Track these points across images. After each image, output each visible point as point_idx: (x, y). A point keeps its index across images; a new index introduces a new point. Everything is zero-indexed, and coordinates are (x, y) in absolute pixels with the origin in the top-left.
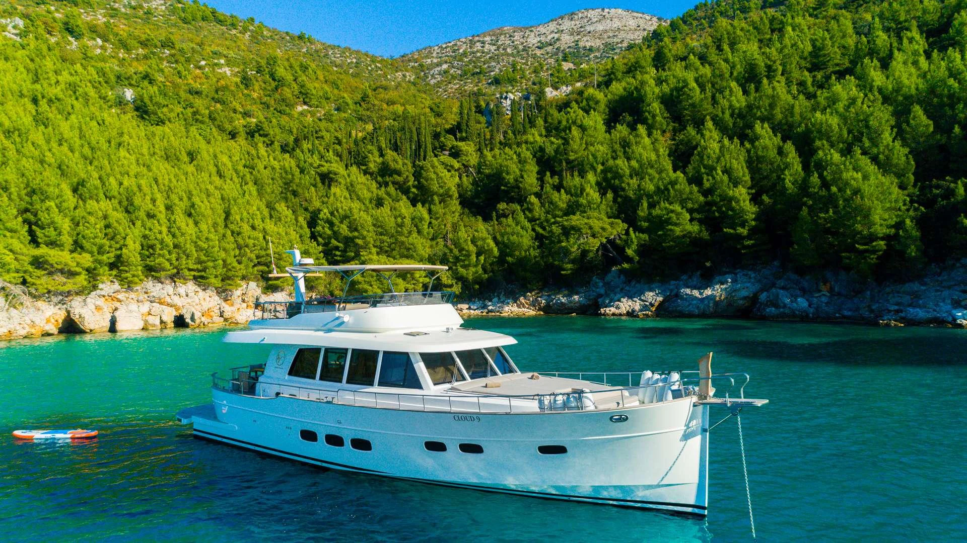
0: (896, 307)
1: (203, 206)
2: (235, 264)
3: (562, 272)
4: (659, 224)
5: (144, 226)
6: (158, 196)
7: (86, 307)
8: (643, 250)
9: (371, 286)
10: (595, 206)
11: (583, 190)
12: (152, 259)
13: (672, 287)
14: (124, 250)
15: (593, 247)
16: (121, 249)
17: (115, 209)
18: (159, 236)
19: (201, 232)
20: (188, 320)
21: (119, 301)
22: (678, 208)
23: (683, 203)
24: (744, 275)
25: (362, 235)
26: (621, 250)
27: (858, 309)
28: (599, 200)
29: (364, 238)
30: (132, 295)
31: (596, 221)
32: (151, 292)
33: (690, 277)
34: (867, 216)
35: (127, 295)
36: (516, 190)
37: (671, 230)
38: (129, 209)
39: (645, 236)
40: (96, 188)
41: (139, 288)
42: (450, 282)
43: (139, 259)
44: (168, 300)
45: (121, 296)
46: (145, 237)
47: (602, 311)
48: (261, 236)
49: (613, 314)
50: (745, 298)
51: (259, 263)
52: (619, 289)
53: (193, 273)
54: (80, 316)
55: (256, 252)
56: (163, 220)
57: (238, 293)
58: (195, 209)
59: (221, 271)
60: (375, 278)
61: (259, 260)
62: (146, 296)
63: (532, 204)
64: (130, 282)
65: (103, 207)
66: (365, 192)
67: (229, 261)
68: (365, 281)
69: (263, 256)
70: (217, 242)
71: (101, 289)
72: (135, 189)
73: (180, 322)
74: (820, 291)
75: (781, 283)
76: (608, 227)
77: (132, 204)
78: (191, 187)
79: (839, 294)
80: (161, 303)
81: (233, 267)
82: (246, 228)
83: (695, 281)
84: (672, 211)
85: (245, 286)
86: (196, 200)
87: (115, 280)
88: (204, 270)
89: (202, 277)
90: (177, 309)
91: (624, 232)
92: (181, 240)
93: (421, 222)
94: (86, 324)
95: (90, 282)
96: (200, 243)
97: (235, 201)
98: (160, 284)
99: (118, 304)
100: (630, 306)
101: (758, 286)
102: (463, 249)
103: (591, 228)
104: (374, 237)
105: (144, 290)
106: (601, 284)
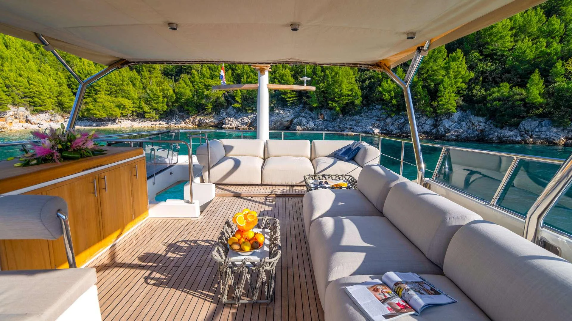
0: (350, 127)
3: (206, 107)
8: (244, 98)
9: (99, 111)
11: (218, 69)
15: (219, 95)
24: (287, 110)
25: (98, 84)
26: (233, 97)
27: (334, 127)
34: (340, 85)
36: (189, 68)
42: (148, 111)
47: (224, 126)
48: (25, 81)
49: (229, 128)
50: (287, 121)
51: (26, 97)
52: (233, 116)
55: (22, 90)
57: (10, 113)
60: (101, 107)
61: (25, 95)
63: (194, 74)
68: (95, 109)
69: (27, 93)
74: (319, 119)
75: (303, 114)
79: (327, 120)
82: (13, 75)
85: (16, 109)
93: (135, 80)
100: (237, 124)
101: (293, 116)
102: (155, 94)
106: (225, 113)
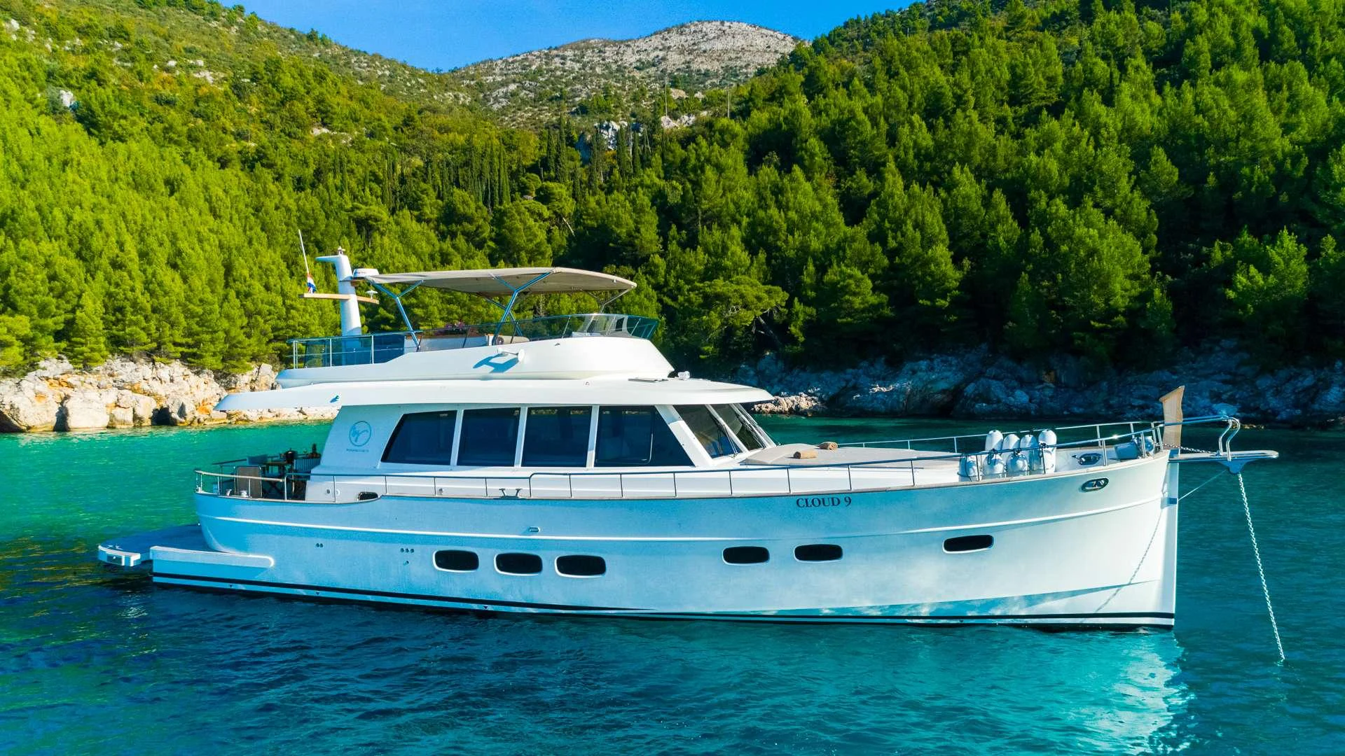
0: (1141, 402)
1: (195, 254)
2: (242, 337)
3: (702, 357)
4: (830, 295)
5: (108, 279)
6: (127, 238)
7: (20, 393)
8: (810, 328)
10: (743, 269)
11: (725, 248)
12: (120, 326)
13: (848, 377)
14: (78, 313)
15: (745, 322)
16: (73, 311)
17: (63, 253)
18: (129, 294)
19: (192, 291)
20: (175, 415)
21: (70, 386)
22: (858, 273)
23: (864, 266)
24: (942, 361)
26: (783, 328)
27: (1091, 405)
28: (748, 262)
29: (425, 307)
30: (91, 378)
31: (749, 288)
32: (118, 375)
33: (872, 365)
34: (1104, 286)
35: (82, 378)
36: (629, 248)
37: (848, 301)
38: (84, 253)
39: (812, 310)
40: (33, 223)
41: (100, 368)
43: (101, 326)
44: (144, 386)
45: (72, 379)
46: (110, 295)
48: (279, 300)
49: (771, 412)
50: (943, 391)
51: (276, 339)
52: (776, 380)
53: (181, 349)
54: (12, 407)
55: (273, 322)
56: (136, 271)
57: (245, 378)
58: (182, 259)
59: (220, 346)
61: (276, 333)
62: (111, 379)
63: (656, 266)
64: (87, 360)
65: (45, 251)
66: (424, 244)
67: (233, 334)
69: (282, 329)
70: (216, 306)
71: (44, 369)
72: (92, 226)
73: (162, 418)
74: (1041, 382)
75: (992, 371)
76: (765, 295)
77: (89, 248)
78: (177, 227)
79: (1067, 386)
80: (134, 391)
81: (240, 342)
82: (258, 287)
83: (879, 368)
84: (851, 276)
85: (256, 370)
86: (183, 245)
87: (63, 356)
88: (197, 344)
89: (194, 355)
90: (158, 400)
91: (784, 304)
92: (164, 300)
94: (21, 418)
95: (25, 358)
96: (191, 306)
97: (238, 249)
98: (132, 363)
99: (69, 391)
100: (793, 401)
101: (960, 377)
103: (742, 296)
104: (440, 305)
105: (109, 371)
106: (752, 373)
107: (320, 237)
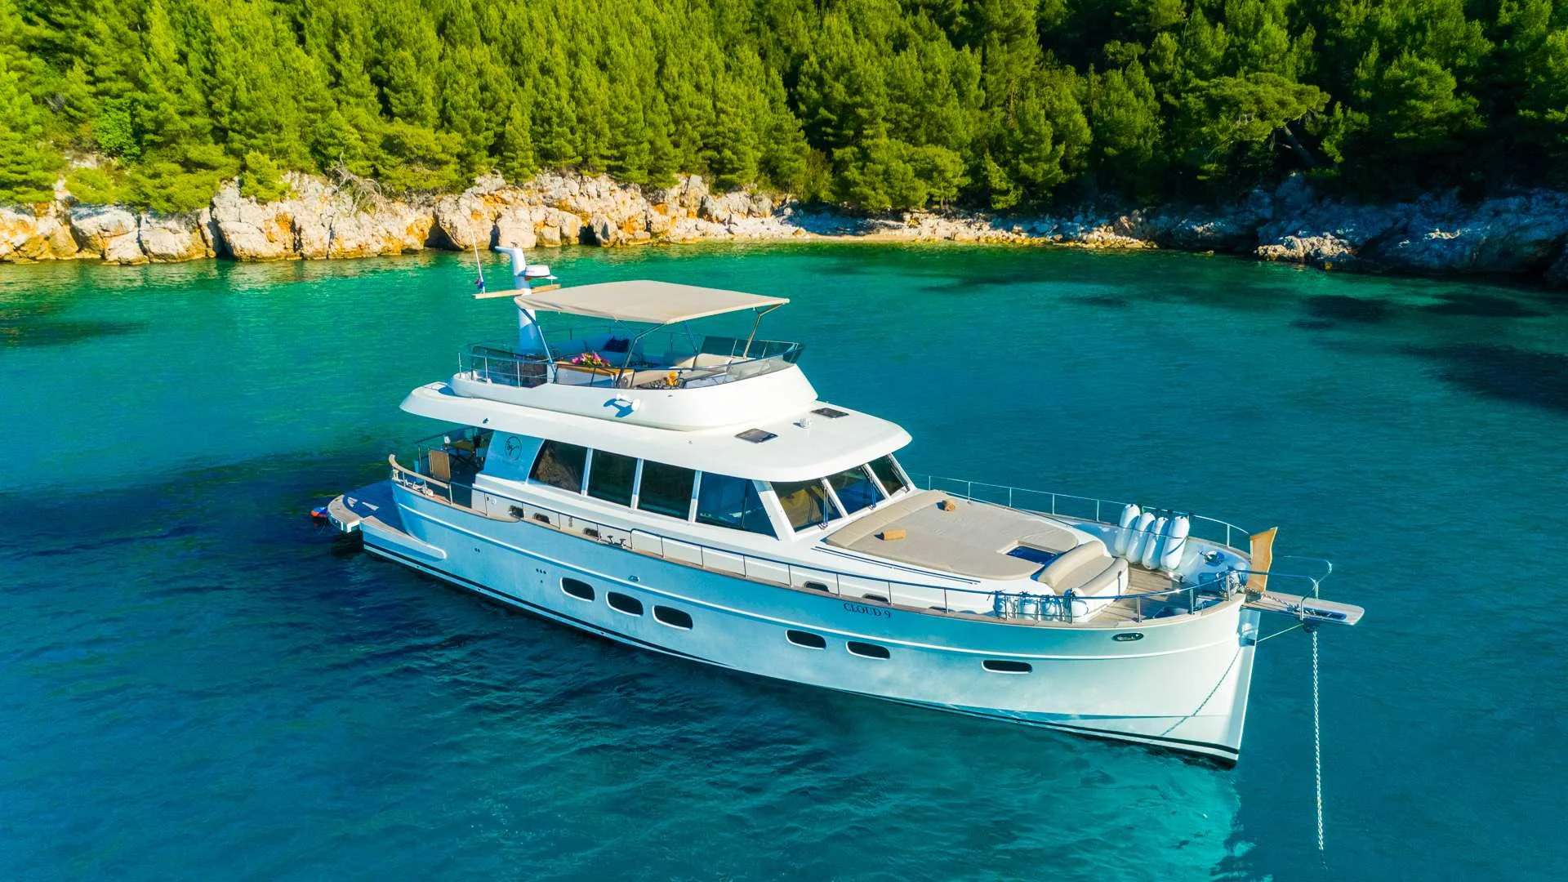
1: (624, 52)
2: (669, 148)
3: (1200, 178)
4: (1394, 96)
5: (536, 87)
6: (559, 36)
7: (458, 212)
8: (1355, 144)
9: (874, 189)
10: (1277, 57)
11: (1259, 23)
12: (548, 139)
13: (1398, 214)
14: (508, 127)
15: (1260, 136)
16: (503, 124)
17: (493, 61)
18: (556, 104)
19: (617, 97)
20: (599, 236)
21: (504, 202)
22: (1434, 67)
23: (1447, 56)
24: (1545, 199)
25: (868, 101)
26: (1314, 142)
28: (1285, 46)
29: (870, 106)
30: (523, 194)
31: (1271, 89)
32: (548, 190)
33: (1437, 197)
35: (515, 194)
36: (1141, 18)
37: (1414, 108)
38: (514, 58)
39: (1362, 118)
40: (469, 26)
41: (531, 183)
42: (1004, 186)
43: (529, 140)
44: (572, 203)
45: (507, 195)
46: (537, 105)
47: (1261, 250)
48: (709, 103)
49: (1281, 258)
51: (706, 146)
52: (1298, 212)
53: (606, 162)
54: (451, 225)
55: (702, 129)
56: (564, 78)
57: (675, 191)
58: (611, 59)
59: (646, 158)
60: (881, 177)
61: (706, 141)
62: (541, 196)
63: (1164, 49)
64: (518, 175)
65: (477, 58)
66: (880, 23)
67: (659, 143)
68: (865, 182)
69: (711, 136)
70: (641, 114)
71: (479, 185)
72: (525, 25)
73: (588, 237)
76: (1292, 99)
77: (520, 50)
78: (607, 21)
80: (561, 208)
81: (665, 154)
82: (687, 87)
83: (1446, 205)
84: (1423, 72)
85: (685, 182)
86: (613, 42)
87: (498, 171)
88: (622, 158)
89: (621, 169)
90: (584, 218)
91: (1322, 109)
92: (588, 110)
93: (966, 78)
94: (459, 237)
95: (463, 174)
96: (616, 115)
97: (674, 39)
98: (560, 178)
99: (501, 208)
100: (1313, 245)
102: (1031, 131)
103: (1258, 101)
104: (887, 104)
105: (539, 187)
106: (1267, 200)
107: (772, 12)
